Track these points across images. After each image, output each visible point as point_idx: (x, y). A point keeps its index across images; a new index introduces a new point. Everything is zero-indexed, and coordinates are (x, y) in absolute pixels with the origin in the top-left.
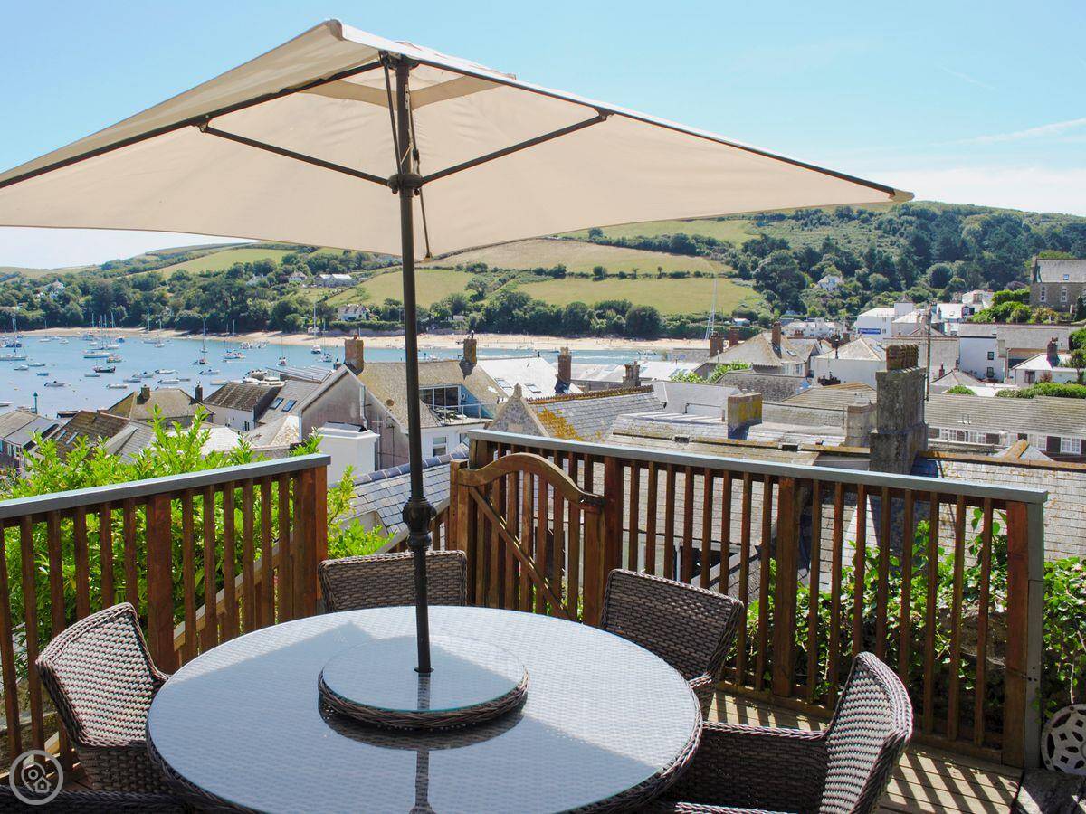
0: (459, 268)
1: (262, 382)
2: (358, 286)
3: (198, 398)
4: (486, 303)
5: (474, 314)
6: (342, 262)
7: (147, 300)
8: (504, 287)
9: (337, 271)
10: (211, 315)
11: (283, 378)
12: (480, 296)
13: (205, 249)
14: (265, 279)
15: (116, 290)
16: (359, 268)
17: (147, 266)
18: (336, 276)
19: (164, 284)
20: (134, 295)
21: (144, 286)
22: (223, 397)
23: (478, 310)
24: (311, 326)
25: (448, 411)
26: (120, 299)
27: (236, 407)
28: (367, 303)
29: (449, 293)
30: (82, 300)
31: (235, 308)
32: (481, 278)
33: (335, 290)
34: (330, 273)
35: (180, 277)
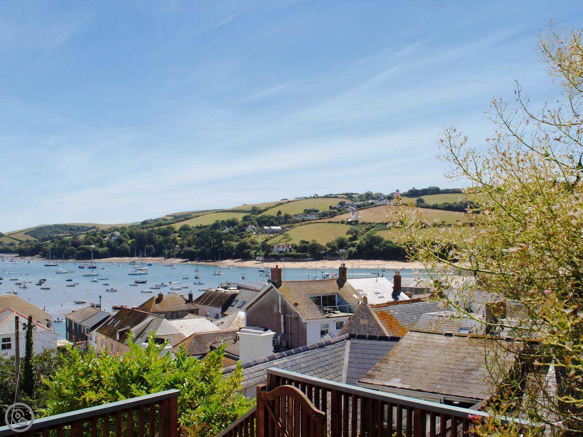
0: (343, 222)
1: (227, 291)
2: (285, 233)
3: (190, 300)
4: (358, 242)
5: (351, 248)
6: (276, 219)
7: (166, 242)
8: (368, 233)
9: (273, 225)
10: (202, 250)
11: (239, 288)
12: (355, 238)
13: (199, 212)
14: (232, 229)
15: (149, 236)
16: (286, 223)
17: (167, 222)
18: (273, 227)
19: (176, 232)
20: (159, 239)
21: (165, 233)
22: (205, 299)
23: (353, 246)
24: (258, 256)
25: (330, 309)
26: (151, 241)
27: (212, 305)
28: (290, 243)
29: (337, 236)
30: (130, 241)
31: (215, 246)
32: (355, 228)
33: (272, 235)
34: (269, 226)
35: (185, 229)
